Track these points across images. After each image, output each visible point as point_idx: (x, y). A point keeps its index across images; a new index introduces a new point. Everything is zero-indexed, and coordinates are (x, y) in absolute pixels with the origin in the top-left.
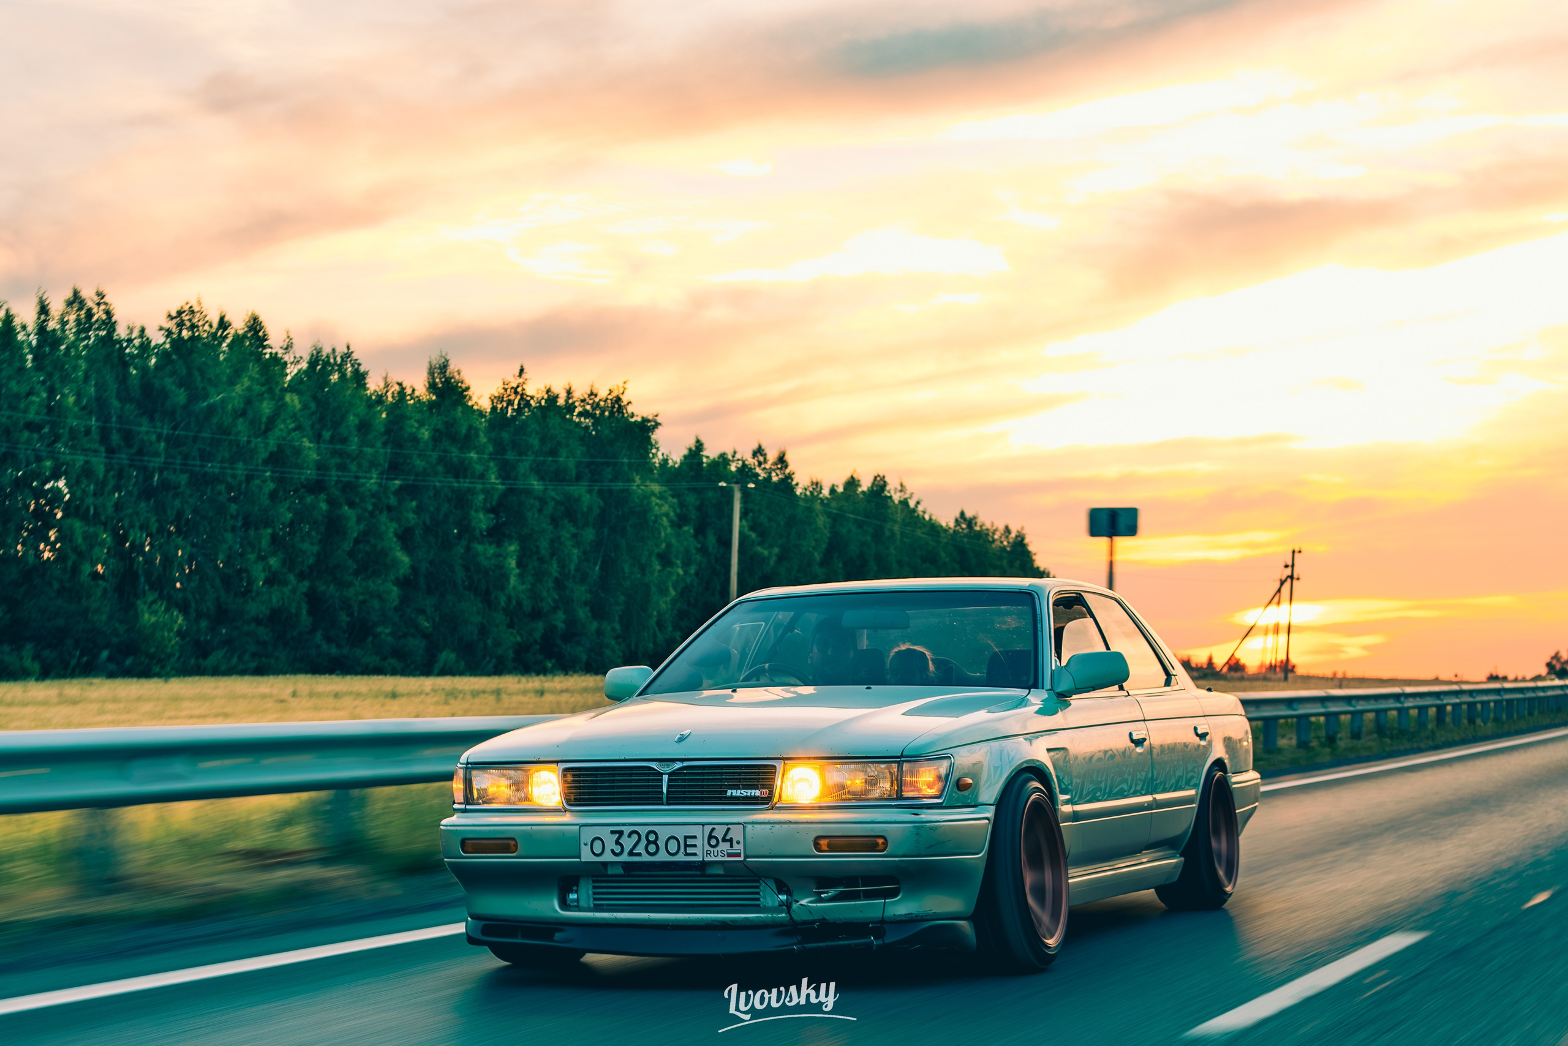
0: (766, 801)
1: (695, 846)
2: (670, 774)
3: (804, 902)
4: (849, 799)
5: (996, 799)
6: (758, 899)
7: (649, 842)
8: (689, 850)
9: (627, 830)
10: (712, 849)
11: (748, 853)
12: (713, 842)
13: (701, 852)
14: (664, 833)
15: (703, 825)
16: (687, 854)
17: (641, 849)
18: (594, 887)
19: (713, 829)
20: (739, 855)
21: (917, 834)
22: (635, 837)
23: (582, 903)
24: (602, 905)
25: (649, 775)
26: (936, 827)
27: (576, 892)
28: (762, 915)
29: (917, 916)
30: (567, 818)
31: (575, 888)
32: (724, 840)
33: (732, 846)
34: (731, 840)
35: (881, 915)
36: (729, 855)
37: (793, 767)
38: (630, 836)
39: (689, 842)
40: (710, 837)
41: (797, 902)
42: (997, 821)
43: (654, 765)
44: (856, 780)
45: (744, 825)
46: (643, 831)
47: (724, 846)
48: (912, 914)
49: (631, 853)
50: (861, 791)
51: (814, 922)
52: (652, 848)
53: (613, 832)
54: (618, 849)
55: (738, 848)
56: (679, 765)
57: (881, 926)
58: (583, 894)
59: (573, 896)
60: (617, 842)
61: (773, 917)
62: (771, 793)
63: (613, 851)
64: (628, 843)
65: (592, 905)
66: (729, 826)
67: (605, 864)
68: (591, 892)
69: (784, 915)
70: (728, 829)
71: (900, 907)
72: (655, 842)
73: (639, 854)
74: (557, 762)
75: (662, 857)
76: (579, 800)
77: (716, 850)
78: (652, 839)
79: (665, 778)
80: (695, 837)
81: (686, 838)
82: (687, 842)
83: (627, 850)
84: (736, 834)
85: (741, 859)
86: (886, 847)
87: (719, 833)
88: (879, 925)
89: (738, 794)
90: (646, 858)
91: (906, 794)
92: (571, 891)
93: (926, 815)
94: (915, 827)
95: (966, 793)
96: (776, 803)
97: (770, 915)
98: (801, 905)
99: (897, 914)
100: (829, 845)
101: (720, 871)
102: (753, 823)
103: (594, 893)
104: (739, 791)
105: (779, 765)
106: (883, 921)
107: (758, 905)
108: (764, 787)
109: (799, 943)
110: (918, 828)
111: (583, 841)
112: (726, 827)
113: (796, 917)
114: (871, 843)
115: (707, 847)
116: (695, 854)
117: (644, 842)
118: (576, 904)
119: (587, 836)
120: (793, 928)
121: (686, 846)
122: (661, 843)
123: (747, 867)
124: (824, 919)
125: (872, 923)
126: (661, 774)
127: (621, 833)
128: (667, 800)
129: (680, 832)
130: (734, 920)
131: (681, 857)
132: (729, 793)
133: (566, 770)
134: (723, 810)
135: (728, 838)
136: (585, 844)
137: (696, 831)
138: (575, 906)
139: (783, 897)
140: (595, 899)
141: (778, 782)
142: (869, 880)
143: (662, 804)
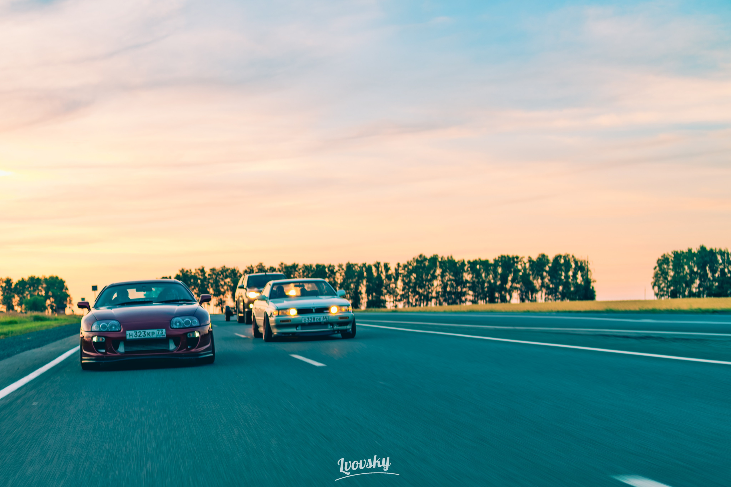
0: (330, 312)
3: (335, 327)
9: (310, 317)
11: (328, 320)
13: (322, 320)
14: (316, 318)
15: (322, 316)
17: (312, 320)
30: (297, 316)
40: (323, 318)
43: (312, 308)
47: (325, 319)
64: (310, 320)
69: (332, 329)
75: (316, 321)
78: (314, 319)
79: (314, 310)
82: (320, 319)
84: (327, 317)
87: (325, 317)
100: (338, 318)
101: (324, 323)
102: (330, 315)
104: (325, 311)
105: (330, 307)
107: (328, 328)
108: (328, 310)
114: (341, 318)
118: (299, 329)
119: (303, 319)
124: (337, 329)
127: (308, 318)
128: (315, 313)
131: (319, 321)
132: (323, 311)
133: (295, 309)
134: (324, 314)
139: (332, 326)
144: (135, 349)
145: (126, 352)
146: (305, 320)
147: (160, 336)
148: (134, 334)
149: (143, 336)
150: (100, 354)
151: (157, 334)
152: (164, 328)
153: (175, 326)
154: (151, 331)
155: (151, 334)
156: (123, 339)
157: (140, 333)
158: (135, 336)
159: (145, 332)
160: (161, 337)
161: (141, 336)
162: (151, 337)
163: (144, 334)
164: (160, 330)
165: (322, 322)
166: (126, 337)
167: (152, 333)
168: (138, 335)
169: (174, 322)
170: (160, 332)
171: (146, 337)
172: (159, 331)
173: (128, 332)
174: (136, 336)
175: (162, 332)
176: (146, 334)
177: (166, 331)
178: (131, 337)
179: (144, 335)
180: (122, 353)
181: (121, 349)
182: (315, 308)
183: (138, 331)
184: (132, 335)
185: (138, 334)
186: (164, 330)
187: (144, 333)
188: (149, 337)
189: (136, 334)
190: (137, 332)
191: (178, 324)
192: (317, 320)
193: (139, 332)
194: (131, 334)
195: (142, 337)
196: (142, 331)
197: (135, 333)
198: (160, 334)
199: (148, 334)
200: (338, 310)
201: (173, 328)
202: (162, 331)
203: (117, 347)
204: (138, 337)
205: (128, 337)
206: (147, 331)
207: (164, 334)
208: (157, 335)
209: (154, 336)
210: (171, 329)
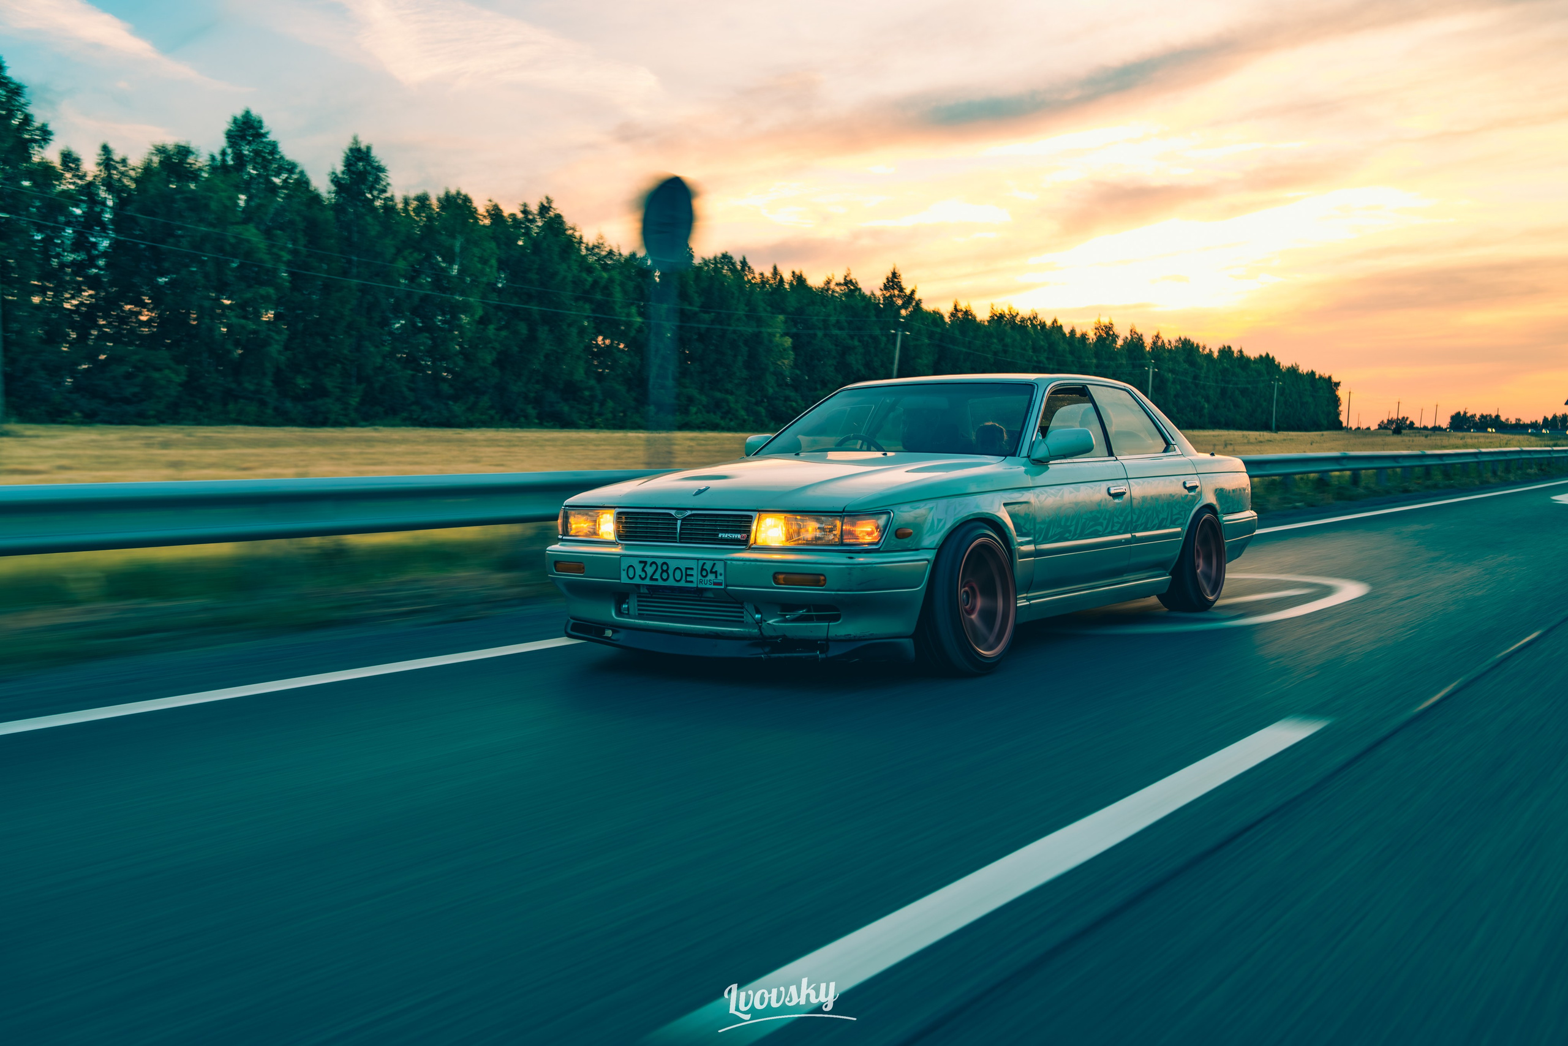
0: (744, 543)
1: (692, 575)
2: (683, 520)
3: (770, 622)
4: (804, 544)
5: (937, 544)
6: (742, 617)
7: (663, 571)
8: (689, 579)
9: (649, 561)
10: (703, 579)
11: (728, 584)
12: (704, 573)
13: (696, 581)
14: (673, 564)
15: (698, 559)
16: (687, 582)
17: (657, 576)
18: (639, 601)
19: (704, 563)
20: (720, 584)
21: (849, 574)
22: (654, 566)
23: (631, 612)
24: (643, 614)
25: (669, 519)
26: (867, 568)
27: (628, 603)
28: (742, 630)
29: (855, 637)
30: (616, 550)
31: (627, 601)
32: (711, 572)
33: (716, 577)
34: (716, 572)
35: (826, 635)
36: (715, 584)
37: (767, 517)
38: (651, 565)
39: (689, 572)
40: (702, 569)
41: (766, 621)
42: (936, 564)
43: (675, 512)
44: (811, 529)
45: (725, 561)
46: (659, 562)
47: (711, 577)
48: (850, 635)
49: (651, 579)
50: (812, 539)
51: (777, 637)
52: (665, 576)
53: (641, 562)
54: (643, 575)
55: (721, 578)
56: (689, 513)
57: (825, 643)
58: (631, 605)
59: (625, 606)
60: (643, 570)
61: (749, 632)
62: (749, 536)
63: (640, 576)
64: (650, 570)
65: (637, 614)
66: (715, 562)
67: (638, 586)
68: (636, 604)
69: (756, 631)
70: (714, 564)
71: (841, 629)
72: (666, 571)
73: (657, 580)
74: (615, 507)
75: (671, 582)
76: (626, 536)
77: (706, 579)
78: (665, 569)
79: (679, 522)
80: (692, 569)
81: (687, 569)
82: (687, 572)
83: (649, 575)
84: (719, 568)
85: (723, 587)
86: (825, 583)
87: (708, 567)
88: (824, 642)
89: (726, 536)
90: (661, 583)
91: (847, 541)
92: (624, 602)
93: (861, 559)
94: (847, 568)
95: (906, 540)
96: (752, 544)
97: (747, 630)
98: (768, 624)
99: (838, 634)
100: (784, 579)
101: (711, 595)
102: (732, 560)
103: (638, 605)
104: (727, 535)
105: (756, 515)
106: (827, 640)
107: (743, 622)
108: (745, 532)
109: (765, 653)
110: (850, 569)
111: (622, 568)
112: (712, 562)
113: (765, 633)
114: (816, 578)
115: (700, 577)
116: (692, 582)
117: (659, 571)
118: (627, 612)
119: (625, 563)
120: (762, 641)
121: (687, 575)
122: (671, 572)
123: (728, 594)
124: (785, 635)
125: (820, 640)
126: (677, 519)
127: (646, 563)
128: (680, 538)
129: (683, 565)
130: (723, 632)
131: (683, 584)
132: (720, 536)
133: (619, 513)
134: (716, 548)
135: (713, 571)
136: (624, 570)
138: (626, 614)
139: (759, 617)
140: (639, 610)
141: (754, 527)
142: (818, 607)
143: (676, 542)
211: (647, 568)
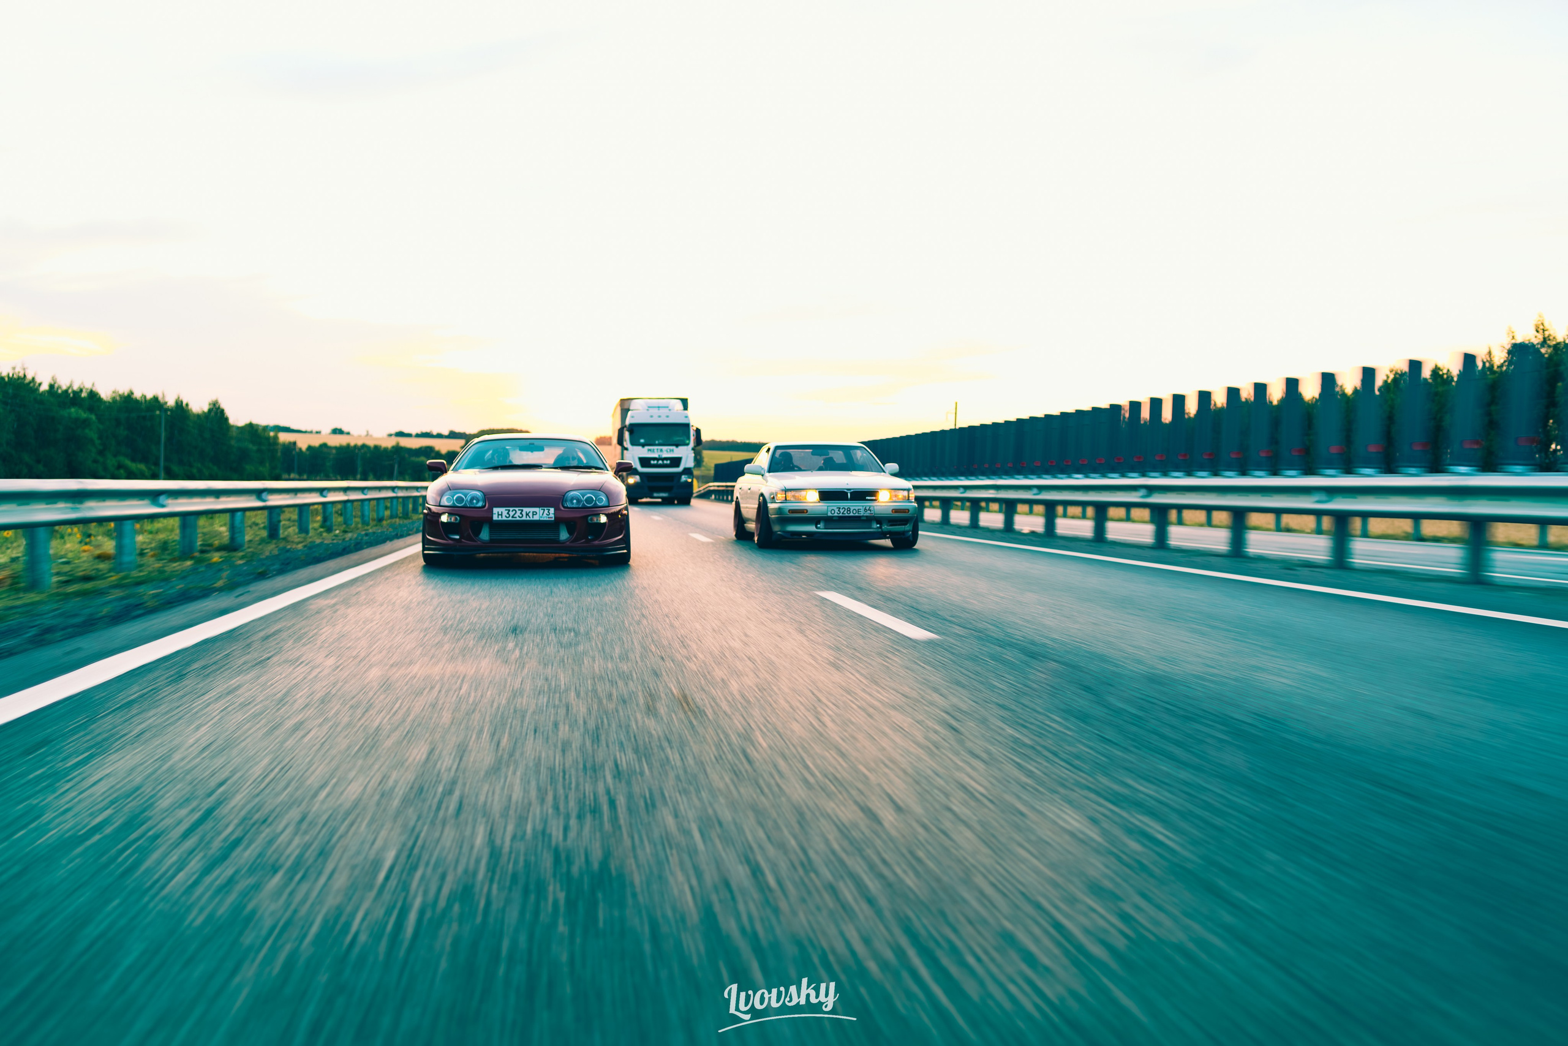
0: (877, 500)
9: (842, 507)
10: (866, 512)
11: (875, 514)
13: (862, 513)
14: (852, 508)
15: (863, 506)
17: (845, 512)
30: (819, 504)
35: (904, 530)
37: (880, 492)
40: (865, 509)
41: (883, 526)
43: (846, 490)
45: (871, 507)
46: (846, 508)
47: (869, 512)
49: (843, 513)
50: (897, 498)
54: (838, 513)
55: (872, 512)
57: (904, 533)
58: (822, 524)
60: (839, 511)
62: (877, 498)
64: (842, 511)
65: (826, 528)
72: (850, 511)
74: (812, 489)
75: (851, 514)
76: (824, 499)
78: (849, 510)
79: (849, 494)
82: (859, 511)
86: (909, 512)
87: (867, 508)
89: (870, 498)
90: (847, 515)
92: (819, 524)
96: (879, 501)
99: (907, 530)
101: (865, 518)
102: (876, 506)
105: (877, 491)
107: (871, 527)
108: (874, 497)
111: (826, 511)
113: (884, 530)
114: (905, 511)
118: (821, 527)
119: (830, 509)
122: (851, 511)
123: (873, 517)
127: (840, 508)
129: (857, 508)
131: (857, 515)
132: (864, 498)
133: (816, 491)
134: (867, 502)
137: (861, 508)
139: (878, 525)
141: (878, 495)
143: (849, 501)
144: (506, 536)
145: (492, 541)
146: (833, 512)
147: (545, 518)
148: (505, 513)
149: (519, 516)
150: (450, 542)
151: (541, 515)
152: (552, 507)
153: (569, 505)
154: (531, 510)
155: (531, 515)
156: (489, 520)
157: (514, 512)
158: (506, 516)
159: (522, 510)
160: (547, 519)
161: (516, 517)
162: (531, 519)
163: (521, 513)
164: (546, 509)
165: (863, 516)
166: (492, 517)
167: (533, 512)
168: (511, 516)
169: (569, 498)
170: (546, 511)
171: (524, 518)
172: (544, 510)
173: (496, 510)
174: (508, 516)
175: (548, 512)
176: (524, 513)
177: (555, 510)
178: (500, 516)
179: (521, 516)
180: (484, 542)
181: (485, 535)
182: (852, 491)
183: (511, 509)
184: (502, 515)
185: (511, 514)
186: (552, 510)
187: (520, 511)
188: (528, 518)
189: (508, 513)
190: (509, 510)
191: (575, 501)
192: (854, 512)
193: (512, 511)
194: (500, 513)
195: (518, 519)
196: (517, 509)
197: (507, 511)
198: (545, 515)
199: (527, 514)
200: (891, 498)
201: (567, 508)
202: (549, 510)
203: (478, 532)
204: (510, 518)
205: (495, 518)
206: (526, 510)
207: (552, 515)
208: (541, 517)
209: (536, 518)
210: (563, 509)
211: (840, 510)
